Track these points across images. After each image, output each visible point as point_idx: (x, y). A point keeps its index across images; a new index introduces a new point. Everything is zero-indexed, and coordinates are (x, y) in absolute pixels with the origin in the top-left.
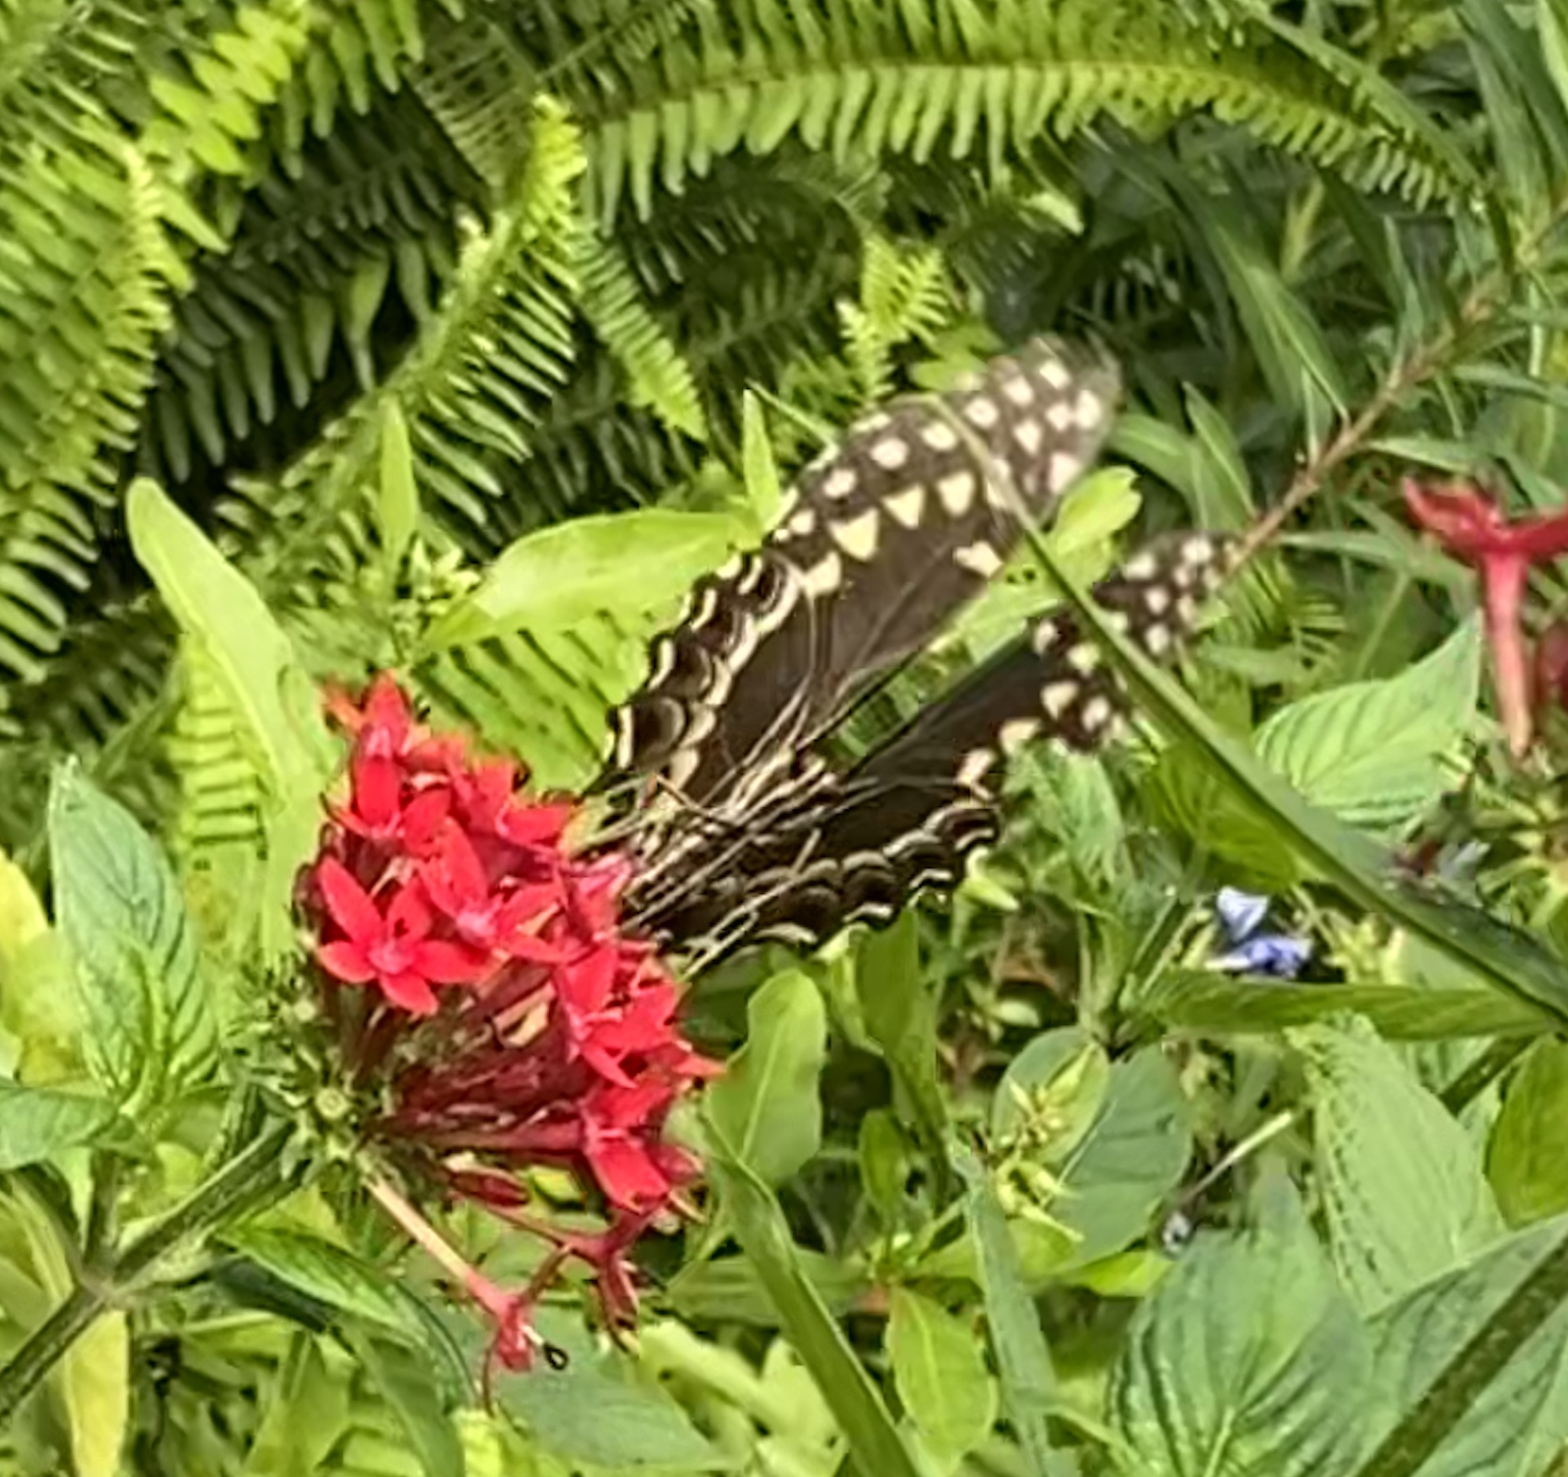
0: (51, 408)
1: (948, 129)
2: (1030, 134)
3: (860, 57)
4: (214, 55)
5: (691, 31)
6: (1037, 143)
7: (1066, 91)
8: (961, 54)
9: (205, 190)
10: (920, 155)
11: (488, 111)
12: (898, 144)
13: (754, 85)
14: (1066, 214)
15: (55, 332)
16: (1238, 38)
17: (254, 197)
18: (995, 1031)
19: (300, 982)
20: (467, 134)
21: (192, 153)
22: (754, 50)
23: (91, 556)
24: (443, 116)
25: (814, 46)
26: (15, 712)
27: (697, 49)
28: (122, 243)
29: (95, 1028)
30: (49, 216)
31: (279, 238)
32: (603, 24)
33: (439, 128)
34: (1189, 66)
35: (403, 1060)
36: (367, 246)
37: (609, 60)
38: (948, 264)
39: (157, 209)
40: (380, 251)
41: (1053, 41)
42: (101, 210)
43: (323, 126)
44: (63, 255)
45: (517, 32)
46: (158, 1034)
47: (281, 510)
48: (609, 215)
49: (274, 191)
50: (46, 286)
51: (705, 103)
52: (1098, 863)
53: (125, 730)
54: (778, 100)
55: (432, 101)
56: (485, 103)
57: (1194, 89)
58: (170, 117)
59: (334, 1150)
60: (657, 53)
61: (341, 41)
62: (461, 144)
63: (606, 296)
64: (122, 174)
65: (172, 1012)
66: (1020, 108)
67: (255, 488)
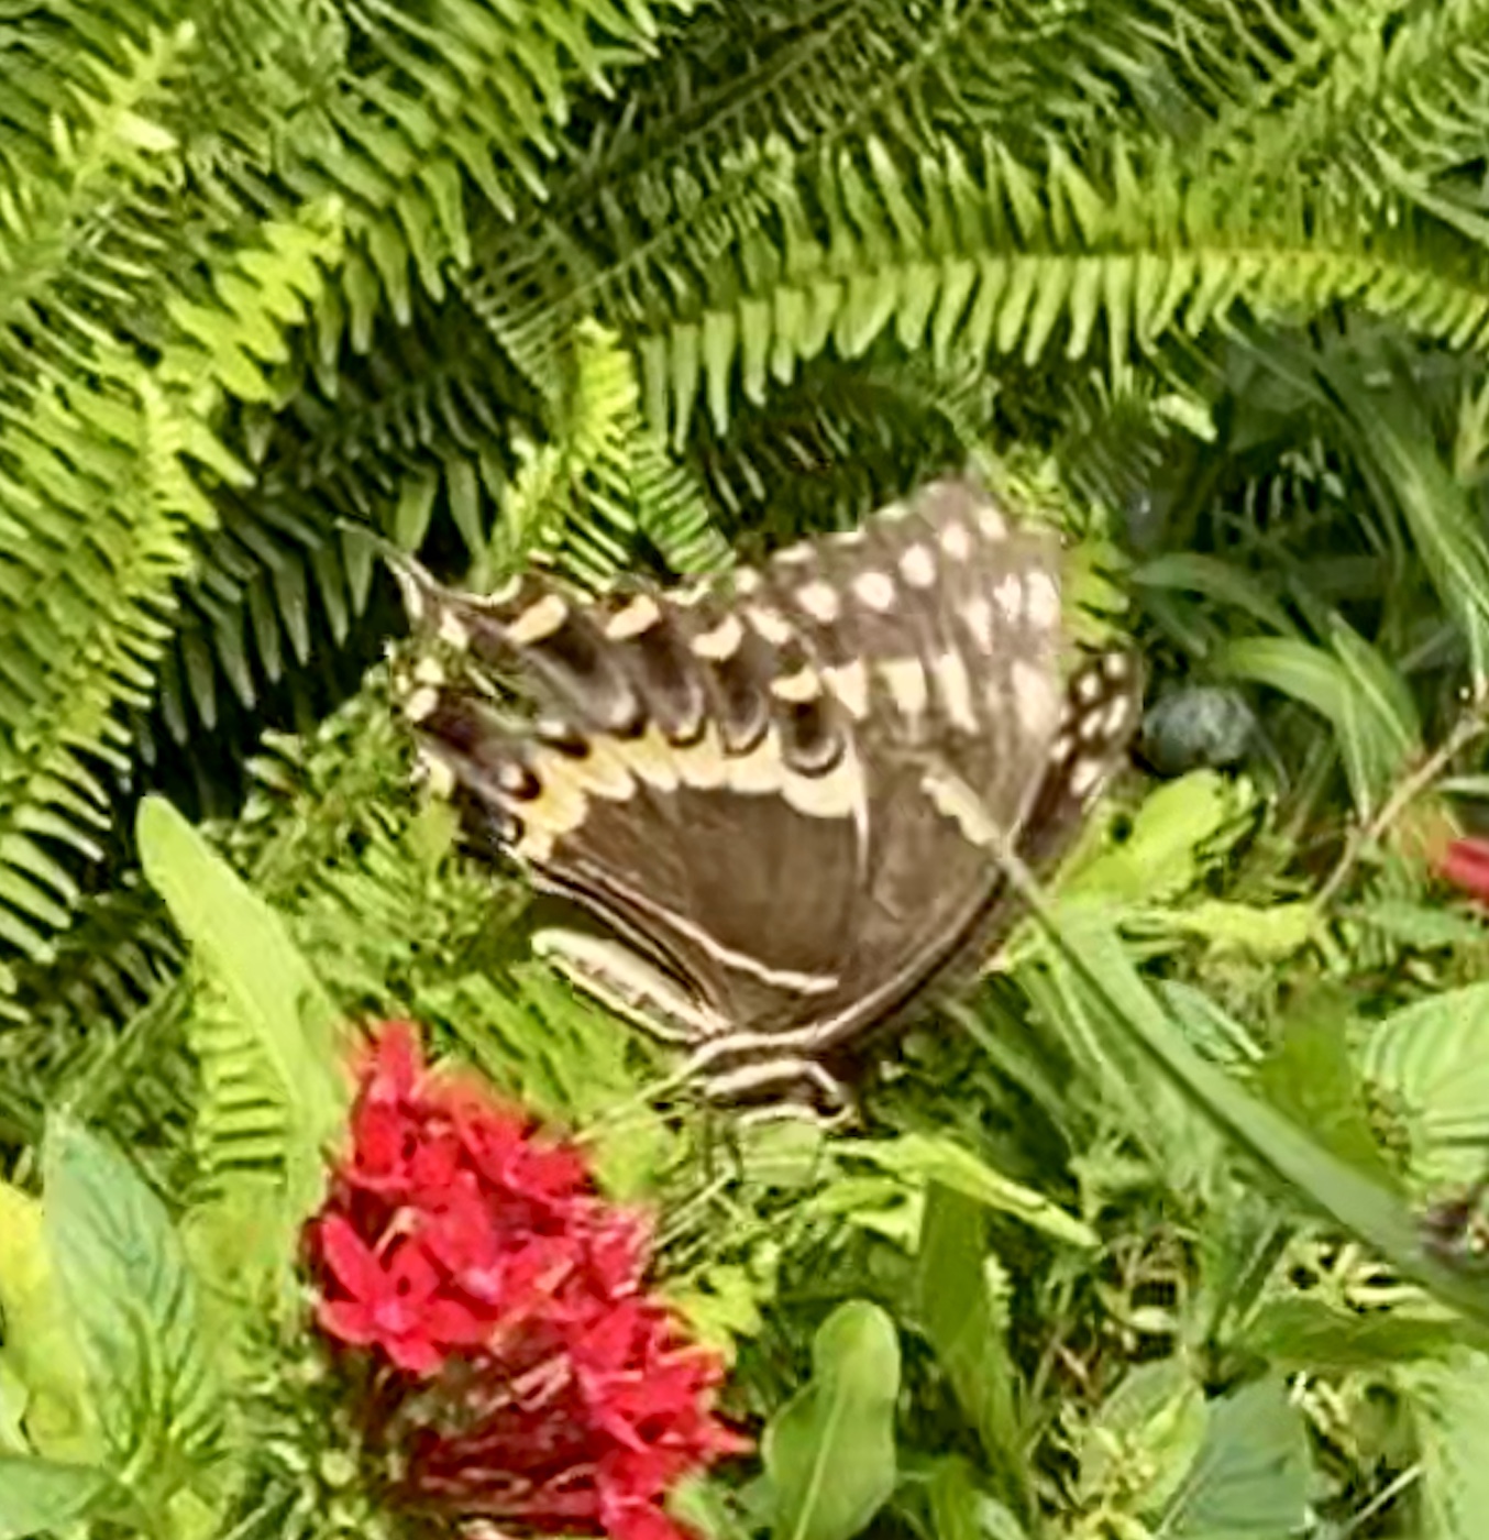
0: (62, 660)
1: (1063, 324)
2: (1156, 329)
3: (962, 250)
4: (238, 272)
5: (772, 224)
6: (1164, 339)
7: (1197, 279)
8: (1076, 244)
9: (231, 419)
10: (1031, 355)
11: (543, 317)
12: (1006, 343)
13: (844, 282)
14: (1198, 420)
15: (65, 577)
16: (1392, 216)
17: (287, 419)
18: (1129, 1341)
19: (305, 1339)
20: (520, 343)
21: (216, 381)
22: (843, 244)
23: (105, 823)
24: (495, 324)
25: (910, 240)
26: (25, 996)
27: (780, 242)
28: (139, 481)
29: (93, 1388)
30: (60, 454)
31: (314, 461)
32: (673, 217)
33: (491, 339)
34: (1337, 251)
35: (410, 1422)
36: (414, 467)
37: (681, 258)
38: (1064, 475)
39: (177, 444)
40: (428, 473)
41: (1182, 227)
42: (116, 445)
43: (361, 341)
44: (73, 494)
45: (577, 229)
46: (157, 1395)
47: (318, 766)
48: (682, 429)
49: (309, 410)
50: (54, 527)
51: (789, 303)
52: (1194, 1184)
53: (146, 1013)
54: (870, 300)
55: (482, 307)
56: (543, 307)
57: (1344, 279)
58: (190, 340)
59: (340, 1517)
60: (735, 248)
61: (378, 244)
62: (514, 354)
63: (677, 519)
64: (138, 404)
65: (172, 1376)
66: (1144, 303)
67: (289, 744)
